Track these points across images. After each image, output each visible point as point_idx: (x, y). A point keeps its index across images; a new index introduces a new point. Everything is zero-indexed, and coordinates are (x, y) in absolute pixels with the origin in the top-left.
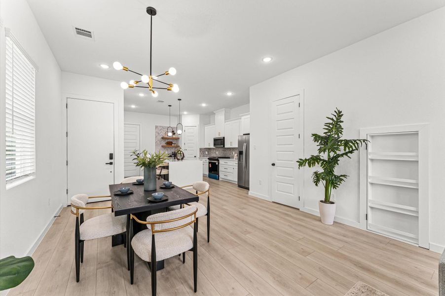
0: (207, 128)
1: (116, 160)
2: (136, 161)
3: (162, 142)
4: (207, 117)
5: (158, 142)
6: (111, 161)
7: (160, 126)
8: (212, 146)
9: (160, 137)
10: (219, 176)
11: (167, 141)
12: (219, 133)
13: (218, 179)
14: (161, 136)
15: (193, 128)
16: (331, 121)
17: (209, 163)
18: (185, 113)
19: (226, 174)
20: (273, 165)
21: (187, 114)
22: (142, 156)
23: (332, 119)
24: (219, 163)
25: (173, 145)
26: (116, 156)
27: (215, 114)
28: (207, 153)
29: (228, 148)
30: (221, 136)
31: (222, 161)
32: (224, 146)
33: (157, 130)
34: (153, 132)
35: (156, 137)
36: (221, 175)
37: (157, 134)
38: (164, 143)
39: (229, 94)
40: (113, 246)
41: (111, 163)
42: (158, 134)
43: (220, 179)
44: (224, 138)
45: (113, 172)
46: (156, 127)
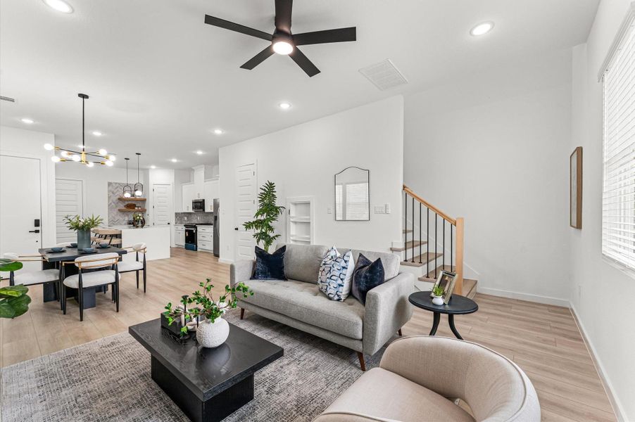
0: (186, 188)
1: (44, 226)
2: (69, 225)
3: (119, 204)
4: (184, 174)
5: (113, 204)
6: (37, 228)
7: (116, 183)
8: (191, 210)
9: (115, 198)
10: (196, 246)
11: (127, 203)
12: (199, 194)
13: (196, 250)
14: (118, 197)
15: (165, 186)
16: (263, 192)
17: (186, 231)
18: (153, 167)
19: (204, 243)
20: (237, 229)
21: (156, 169)
22: (74, 220)
23: (265, 190)
24: (196, 231)
25: (136, 208)
26: (44, 223)
27: (193, 170)
28: (186, 218)
29: (208, 213)
30: (201, 198)
31: (200, 228)
32: (204, 210)
33: (110, 188)
34: (105, 191)
35: (109, 197)
36: (200, 245)
37: (111, 194)
38: (122, 206)
39: (200, 153)
40: (44, 301)
41: (37, 231)
42: (113, 193)
43: (199, 250)
44: (204, 200)
45: (40, 241)
46: (110, 184)
